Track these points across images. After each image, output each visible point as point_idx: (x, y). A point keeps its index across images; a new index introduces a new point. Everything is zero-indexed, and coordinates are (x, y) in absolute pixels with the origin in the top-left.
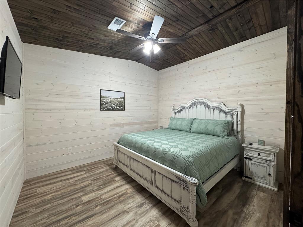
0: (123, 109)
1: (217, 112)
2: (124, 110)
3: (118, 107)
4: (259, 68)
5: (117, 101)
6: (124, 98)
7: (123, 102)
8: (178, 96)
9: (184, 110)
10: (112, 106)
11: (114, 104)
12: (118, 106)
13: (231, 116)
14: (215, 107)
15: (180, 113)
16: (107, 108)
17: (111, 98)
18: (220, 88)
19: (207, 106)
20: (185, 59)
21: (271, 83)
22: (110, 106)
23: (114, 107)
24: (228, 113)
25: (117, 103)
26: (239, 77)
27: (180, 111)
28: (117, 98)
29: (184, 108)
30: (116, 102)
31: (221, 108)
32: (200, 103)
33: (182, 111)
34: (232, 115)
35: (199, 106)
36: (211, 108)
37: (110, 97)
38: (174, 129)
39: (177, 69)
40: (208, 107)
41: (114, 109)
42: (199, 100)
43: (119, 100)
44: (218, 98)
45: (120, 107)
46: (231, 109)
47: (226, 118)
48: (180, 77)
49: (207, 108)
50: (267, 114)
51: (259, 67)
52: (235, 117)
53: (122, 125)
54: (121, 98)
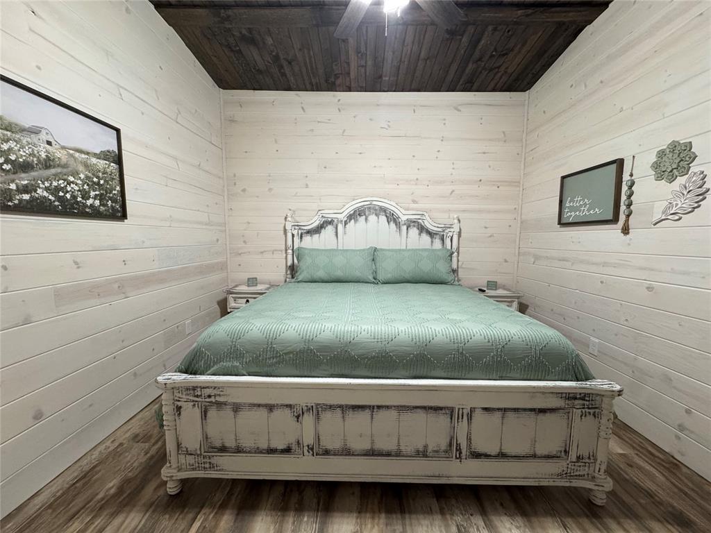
0: (120, 213)
1: (414, 232)
2: (124, 216)
3: (95, 198)
4: (484, 153)
5: (86, 166)
6: (118, 160)
7: (117, 177)
8: (307, 186)
9: (330, 228)
10: (58, 189)
11: (71, 179)
12: (92, 194)
13: (441, 242)
14: (411, 221)
15: (318, 235)
16: (26, 197)
17: (49, 143)
18: (417, 179)
19: (392, 218)
20: (334, 83)
21: (499, 184)
22: (47, 189)
23: (74, 197)
24: (436, 234)
25: (87, 177)
26: (453, 164)
27: (318, 230)
28: (88, 153)
29: (331, 222)
30: (81, 168)
31: (423, 224)
32: (376, 210)
33: (323, 231)
34: (443, 240)
35: (372, 218)
36: (403, 222)
37: (44, 136)
38: (326, 279)
39: (303, 105)
40: (395, 221)
41: (70, 209)
42: (374, 203)
43: (94, 160)
44: (414, 202)
45: (101, 197)
46: (443, 226)
47: (432, 245)
48: (312, 130)
49: (392, 224)
50: (491, 236)
51: (483, 151)
52: (448, 241)
53: (116, 286)
54: (105, 155)
